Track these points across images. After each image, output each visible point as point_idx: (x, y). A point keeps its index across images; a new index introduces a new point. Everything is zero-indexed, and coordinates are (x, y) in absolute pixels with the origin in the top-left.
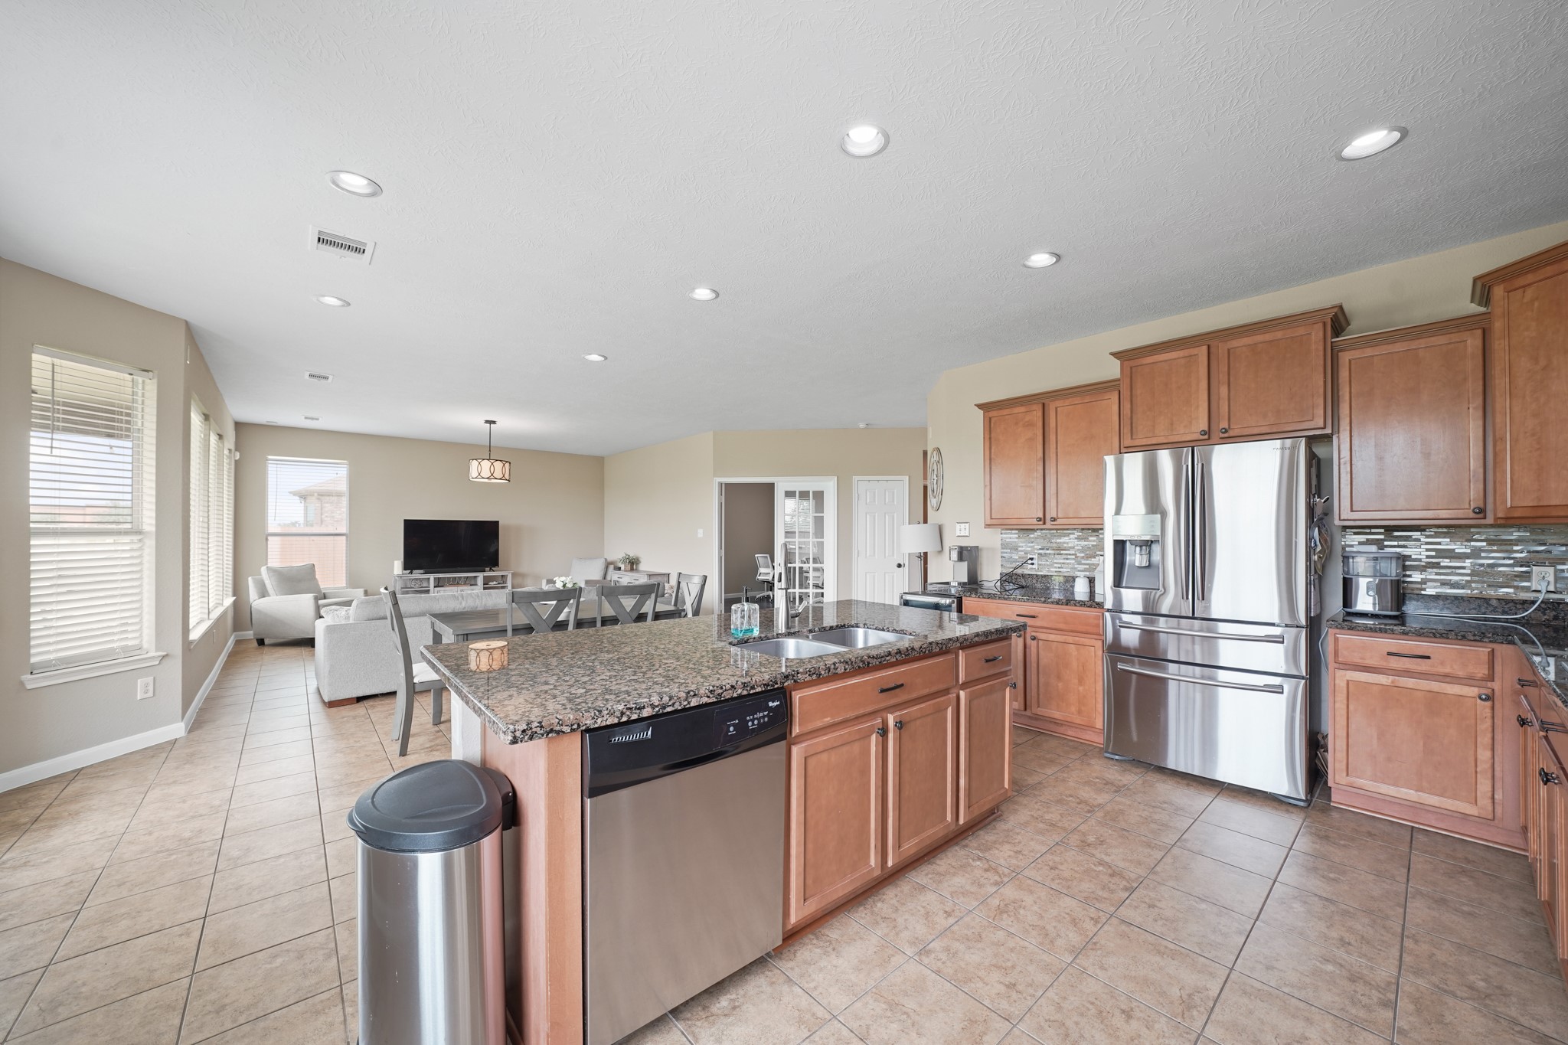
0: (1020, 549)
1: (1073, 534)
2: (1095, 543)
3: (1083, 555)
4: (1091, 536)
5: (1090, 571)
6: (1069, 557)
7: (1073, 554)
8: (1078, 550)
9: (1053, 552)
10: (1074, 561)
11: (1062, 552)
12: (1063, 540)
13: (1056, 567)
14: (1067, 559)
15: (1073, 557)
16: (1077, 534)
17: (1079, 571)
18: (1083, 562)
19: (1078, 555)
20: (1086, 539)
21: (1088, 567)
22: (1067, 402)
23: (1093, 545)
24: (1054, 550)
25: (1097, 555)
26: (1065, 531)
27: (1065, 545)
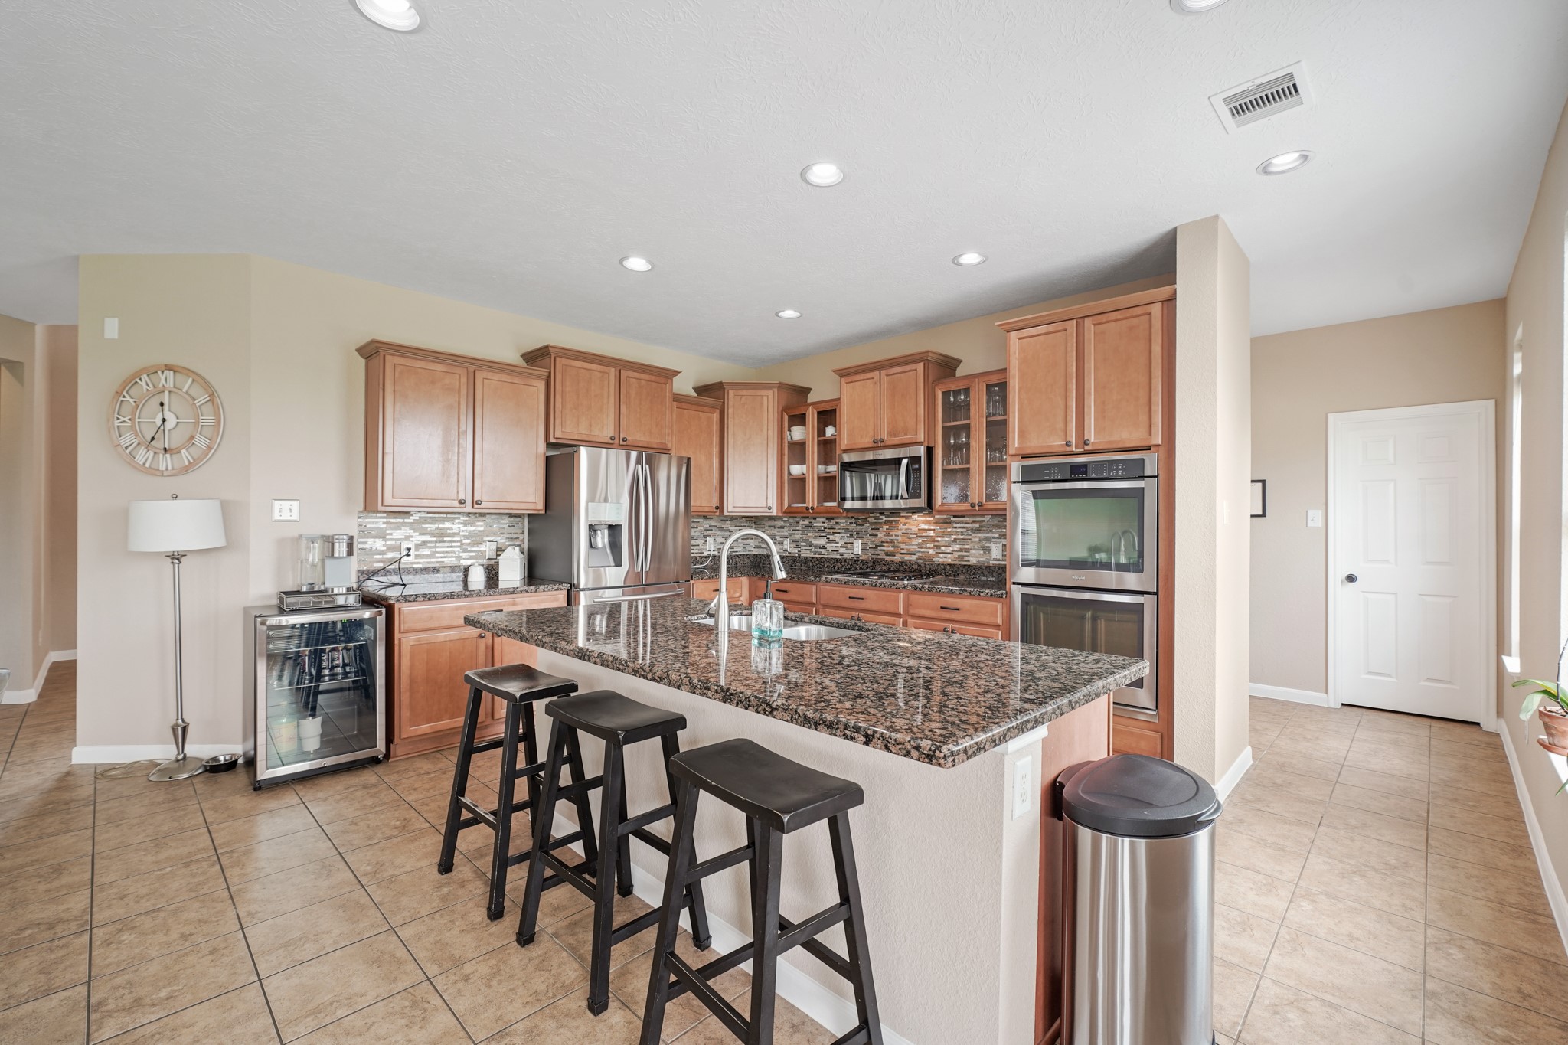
0: (388, 537)
1: (459, 518)
2: (482, 529)
3: (468, 541)
4: (479, 521)
5: (477, 559)
6: (454, 544)
7: (458, 542)
8: (464, 536)
9: (434, 539)
10: (459, 549)
11: (445, 539)
12: (447, 525)
13: (438, 557)
14: (451, 547)
15: (459, 544)
16: (463, 518)
17: (464, 559)
18: (469, 549)
19: (464, 541)
20: (472, 524)
21: (474, 554)
22: (497, 376)
23: (479, 531)
24: (435, 537)
25: (484, 541)
26: (449, 516)
27: (448, 531)
